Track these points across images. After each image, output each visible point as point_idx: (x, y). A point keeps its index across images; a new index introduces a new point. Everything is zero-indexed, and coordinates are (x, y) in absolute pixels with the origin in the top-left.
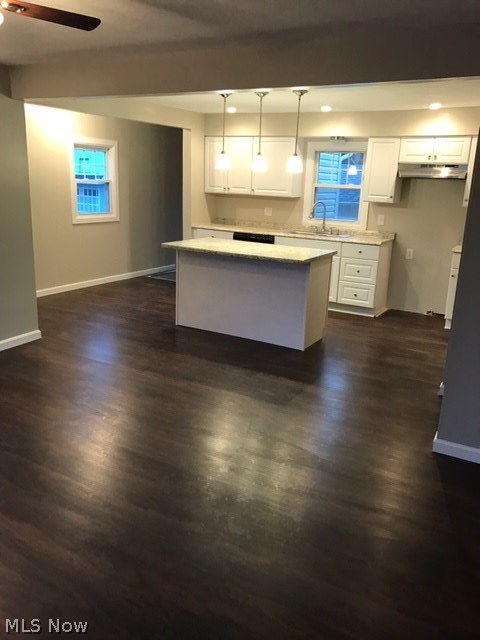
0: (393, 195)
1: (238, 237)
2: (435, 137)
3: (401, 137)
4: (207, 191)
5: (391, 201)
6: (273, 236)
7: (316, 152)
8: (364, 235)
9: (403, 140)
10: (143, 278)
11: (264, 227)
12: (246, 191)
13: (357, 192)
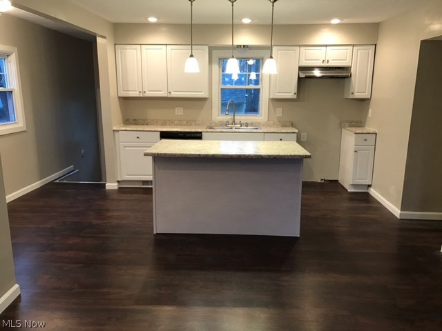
0: (296, 92)
1: (165, 135)
2: (326, 46)
3: (300, 46)
4: (120, 95)
5: (295, 97)
6: (201, 133)
7: (220, 59)
8: (266, 125)
9: (302, 48)
10: (52, 183)
11: (177, 125)
12: (163, 94)
13: (257, 91)
